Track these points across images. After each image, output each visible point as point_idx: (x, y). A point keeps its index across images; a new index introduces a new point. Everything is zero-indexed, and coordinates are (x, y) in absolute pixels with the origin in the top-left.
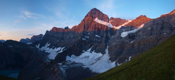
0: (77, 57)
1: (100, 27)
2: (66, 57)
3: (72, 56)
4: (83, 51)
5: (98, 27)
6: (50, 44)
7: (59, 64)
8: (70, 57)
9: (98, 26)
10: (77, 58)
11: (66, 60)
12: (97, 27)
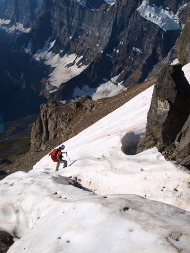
0: (92, 89)
1: (145, 29)
2: (74, 90)
3: (83, 89)
4: (104, 80)
5: (142, 29)
6: (55, 41)
7: (61, 101)
8: (81, 89)
9: (142, 27)
10: (92, 91)
11: (73, 96)
12: (139, 27)
